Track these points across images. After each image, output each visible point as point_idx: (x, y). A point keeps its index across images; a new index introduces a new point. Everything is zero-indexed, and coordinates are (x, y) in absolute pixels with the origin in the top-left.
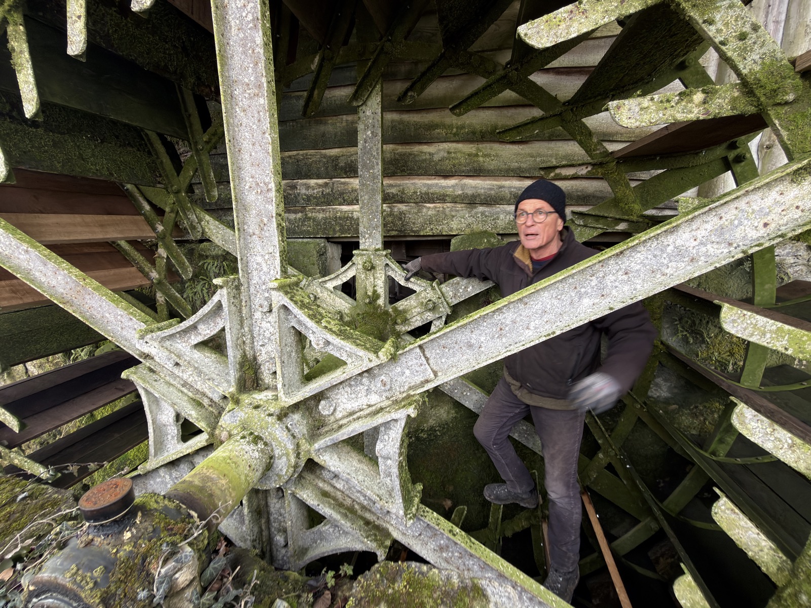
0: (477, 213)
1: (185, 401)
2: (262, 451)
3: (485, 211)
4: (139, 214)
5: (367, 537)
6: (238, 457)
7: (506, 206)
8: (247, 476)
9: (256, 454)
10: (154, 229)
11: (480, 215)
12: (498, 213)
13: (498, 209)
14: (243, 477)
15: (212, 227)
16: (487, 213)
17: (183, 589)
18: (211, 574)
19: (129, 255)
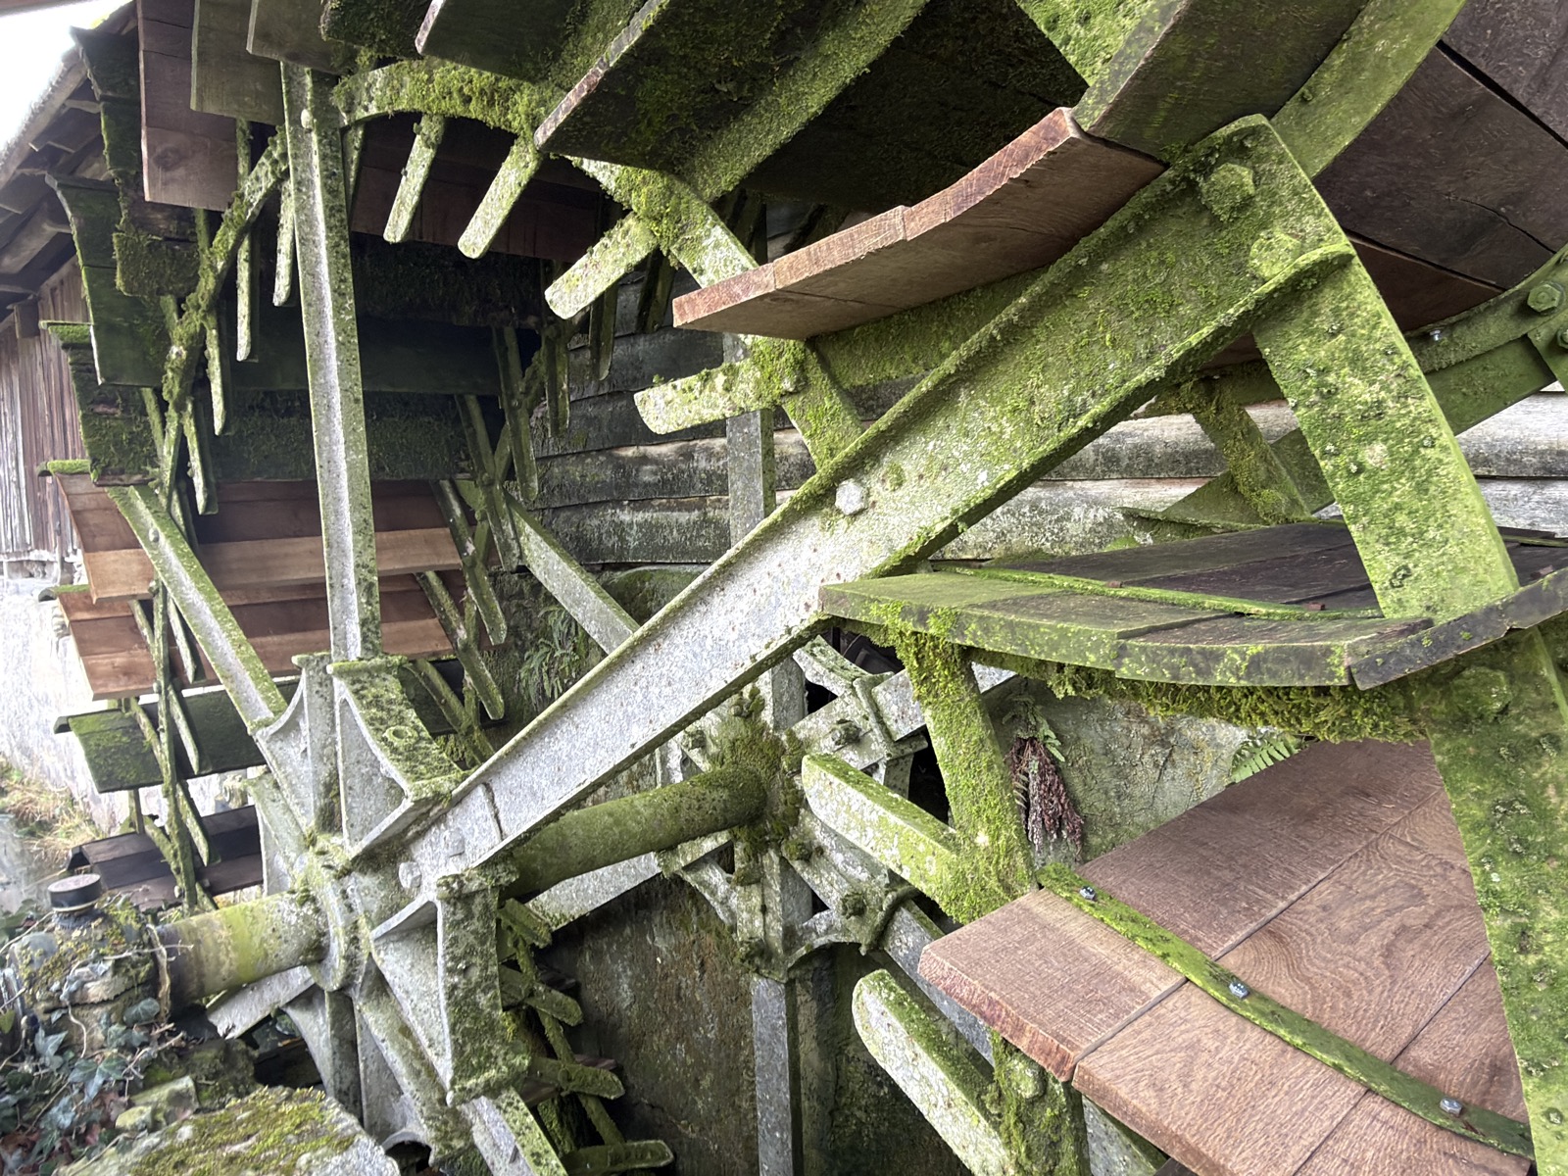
0: (1020, 505)
1: (293, 837)
2: (306, 918)
3: (1040, 499)
4: (445, 525)
5: (428, 1119)
6: (263, 911)
7: (1088, 484)
8: (263, 941)
9: (293, 919)
10: (461, 549)
11: (1026, 509)
12: (1068, 503)
13: (1071, 494)
14: (256, 941)
15: (533, 547)
16: (1043, 505)
17: (94, 1005)
18: (137, 1014)
19: (433, 594)
